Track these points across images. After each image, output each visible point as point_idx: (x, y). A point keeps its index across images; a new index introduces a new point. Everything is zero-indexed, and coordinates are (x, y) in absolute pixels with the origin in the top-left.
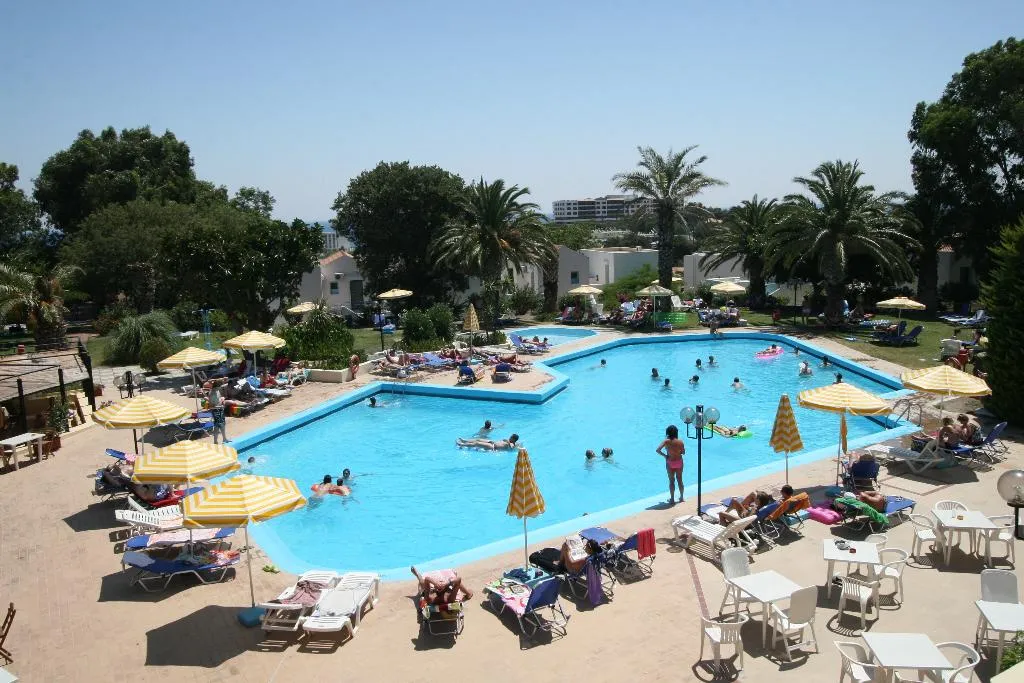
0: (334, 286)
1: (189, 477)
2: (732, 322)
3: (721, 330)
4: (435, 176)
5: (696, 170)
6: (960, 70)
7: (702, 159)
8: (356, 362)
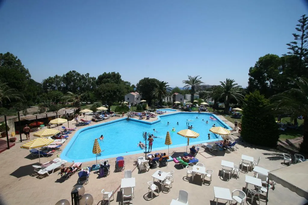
0: (138, 99)
1: (41, 136)
2: (205, 111)
3: (200, 112)
4: (154, 80)
5: (199, 80)
6: (258, 61)
7: (201, 78)
8: (124, 113)
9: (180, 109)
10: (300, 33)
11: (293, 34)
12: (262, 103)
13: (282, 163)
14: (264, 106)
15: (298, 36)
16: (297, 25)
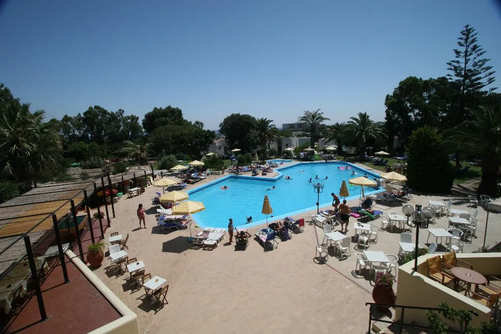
0: (220, 148)
1: (175, 201)
3: (328, 161)
5: (321, 116)
6: (397, 86)
7: (322, 113)
9: (294, 159)
10: (462, 49)
11: (454, 50)
12: (435, 141)
13: (468, 207)
14: (438, 143)
15: (460, 52)
16: (459, 38)
